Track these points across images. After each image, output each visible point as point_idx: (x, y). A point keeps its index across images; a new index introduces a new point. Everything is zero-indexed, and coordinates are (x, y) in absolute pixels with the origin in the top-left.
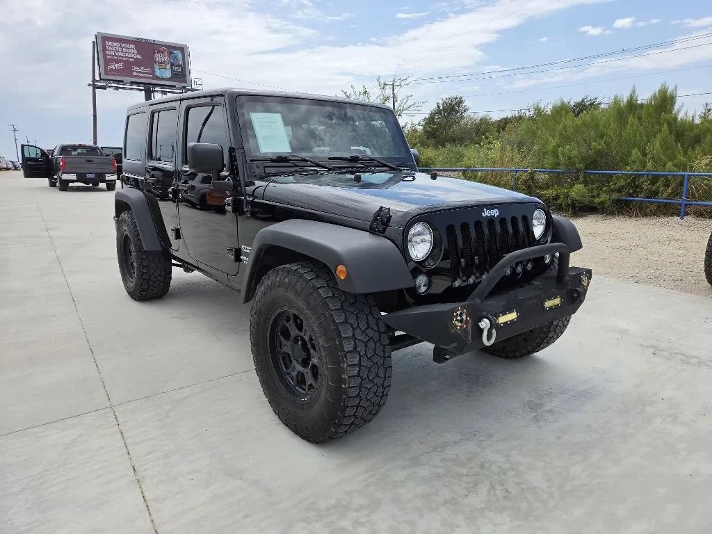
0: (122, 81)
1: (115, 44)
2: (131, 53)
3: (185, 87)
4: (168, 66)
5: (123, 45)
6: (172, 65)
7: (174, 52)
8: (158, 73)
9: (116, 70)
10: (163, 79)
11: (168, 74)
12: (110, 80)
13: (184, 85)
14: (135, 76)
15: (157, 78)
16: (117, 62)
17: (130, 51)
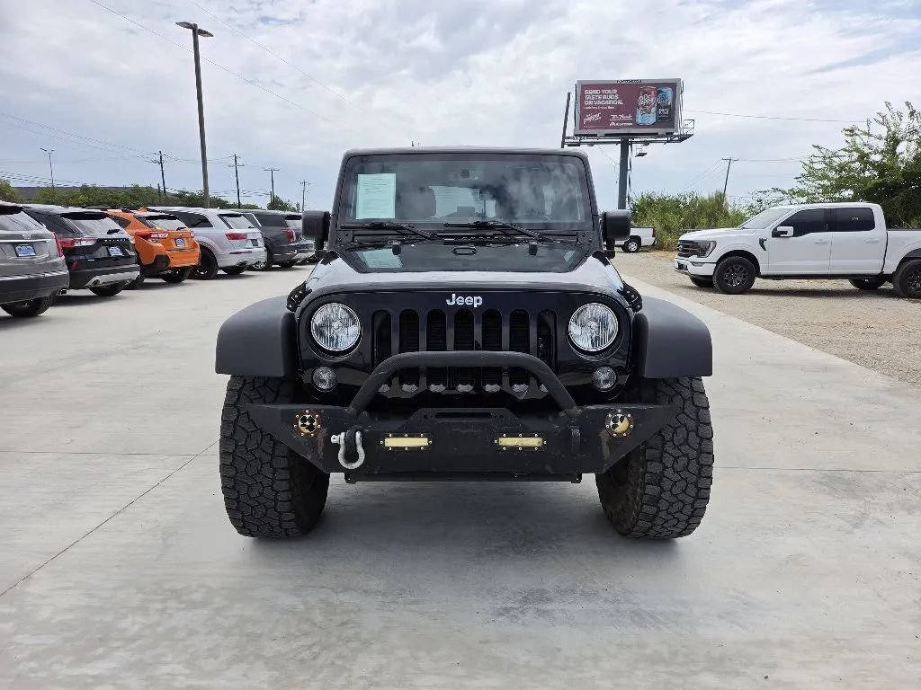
0: (595, 135)
1: (596, 92)
2: (612, 99)
3: (672, 133)
4: (653, 110)
5: (603, 91)
6: (659, 107)
7: (664, 90)
8: (639, 120)
9: (592, 123)
10: (644, 126)
11: (652, 119)
12: (583, 135)
13: (670, 130)
14: (613, 127)
15: (639, 126)
16: (594, 112)
17: (611, 97)
